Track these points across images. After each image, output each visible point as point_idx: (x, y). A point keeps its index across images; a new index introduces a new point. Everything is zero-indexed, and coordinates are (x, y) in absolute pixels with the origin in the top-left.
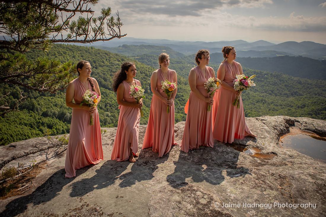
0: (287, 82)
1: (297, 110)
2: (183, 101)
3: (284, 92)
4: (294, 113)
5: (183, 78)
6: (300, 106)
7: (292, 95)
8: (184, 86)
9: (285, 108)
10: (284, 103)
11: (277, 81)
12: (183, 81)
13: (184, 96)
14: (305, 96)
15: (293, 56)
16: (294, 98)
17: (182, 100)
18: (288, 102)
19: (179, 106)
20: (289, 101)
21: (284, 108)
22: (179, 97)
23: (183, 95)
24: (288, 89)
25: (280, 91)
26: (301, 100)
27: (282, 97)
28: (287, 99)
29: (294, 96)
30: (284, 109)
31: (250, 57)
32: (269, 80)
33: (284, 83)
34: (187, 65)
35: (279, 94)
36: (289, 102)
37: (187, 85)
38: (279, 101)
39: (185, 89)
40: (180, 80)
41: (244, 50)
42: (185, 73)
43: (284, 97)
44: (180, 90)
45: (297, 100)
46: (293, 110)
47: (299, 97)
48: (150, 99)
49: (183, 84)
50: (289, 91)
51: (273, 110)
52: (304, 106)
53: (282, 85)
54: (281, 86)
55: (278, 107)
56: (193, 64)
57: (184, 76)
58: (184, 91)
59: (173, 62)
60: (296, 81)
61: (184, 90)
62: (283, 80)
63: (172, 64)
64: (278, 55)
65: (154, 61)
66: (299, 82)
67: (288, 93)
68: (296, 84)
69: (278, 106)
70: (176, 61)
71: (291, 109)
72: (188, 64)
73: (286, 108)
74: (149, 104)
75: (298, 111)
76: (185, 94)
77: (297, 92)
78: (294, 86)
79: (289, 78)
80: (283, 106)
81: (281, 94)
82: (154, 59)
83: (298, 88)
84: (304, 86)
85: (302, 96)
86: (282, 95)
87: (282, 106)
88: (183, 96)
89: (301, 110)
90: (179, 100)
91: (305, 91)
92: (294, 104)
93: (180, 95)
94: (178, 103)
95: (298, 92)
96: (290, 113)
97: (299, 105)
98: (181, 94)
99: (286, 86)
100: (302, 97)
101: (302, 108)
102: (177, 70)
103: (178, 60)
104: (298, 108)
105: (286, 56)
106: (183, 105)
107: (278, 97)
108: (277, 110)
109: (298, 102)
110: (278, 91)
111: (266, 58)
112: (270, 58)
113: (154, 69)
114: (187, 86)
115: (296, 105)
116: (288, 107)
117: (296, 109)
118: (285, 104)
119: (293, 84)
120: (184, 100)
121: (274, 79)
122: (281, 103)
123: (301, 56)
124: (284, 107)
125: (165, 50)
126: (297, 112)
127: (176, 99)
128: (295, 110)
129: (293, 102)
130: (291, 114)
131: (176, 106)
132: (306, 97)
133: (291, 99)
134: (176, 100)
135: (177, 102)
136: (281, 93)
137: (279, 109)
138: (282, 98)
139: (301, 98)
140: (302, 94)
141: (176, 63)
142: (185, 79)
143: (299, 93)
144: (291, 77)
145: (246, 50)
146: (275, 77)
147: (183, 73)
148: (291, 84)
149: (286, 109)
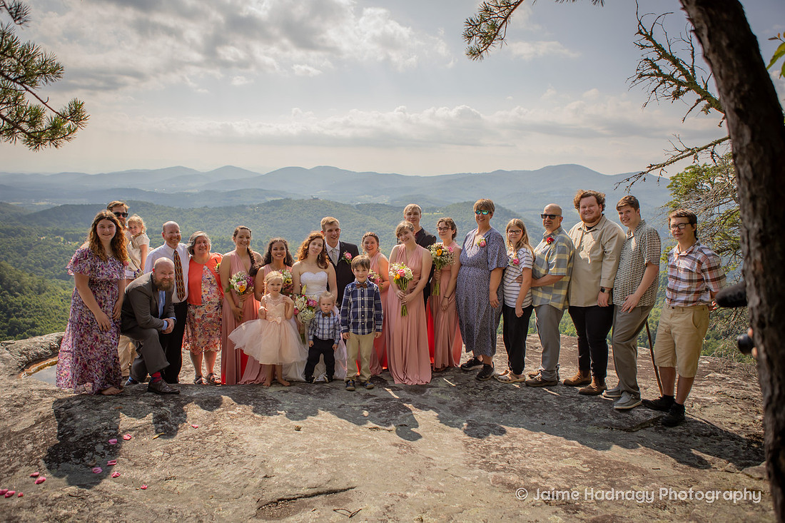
5: (28, 274)
12: (30, 283)
15: (301, 198)
31: (207, 206)
34: (39, 239)
37: (44, 292)
39: (39, 304)
40: (18, 280)
41: (190, 191)
42: (33, 261)
44: (24, 310)
57: (31, 268)
58: (35, 311)
61: (37, 307)
64: (269, 199)
72: (42, 236)
102: (10, 253)
103: (9, 227)
105: (287, 199)
112: (253, 207)
114: (43, 295)
123: (317, 199)
142: (35, 278)
145: (196, 191)
147: (28, 262)
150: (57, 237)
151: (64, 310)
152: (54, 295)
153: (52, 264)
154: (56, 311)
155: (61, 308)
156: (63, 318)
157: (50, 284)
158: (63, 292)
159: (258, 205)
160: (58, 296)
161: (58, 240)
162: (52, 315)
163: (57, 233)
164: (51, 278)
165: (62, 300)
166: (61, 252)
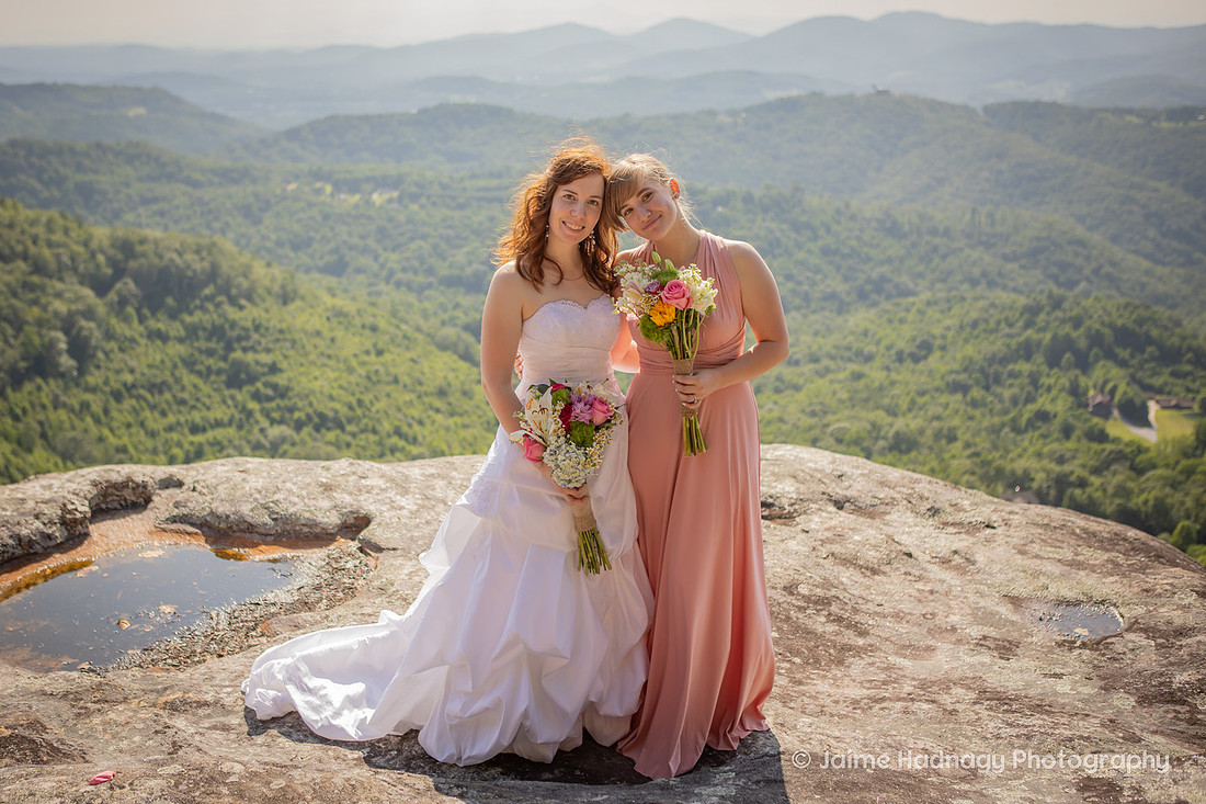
0: (828, 230)
1: (894, 376)
2: (282, 396)
3: (822, 287)
4: (881, 388)
5: (263, 263)
6: (907, 351)
7: (862, 296)
8: (275, 309)
9: (833, 372)
10: (828, 344)
11: (782, 231)
12: (267, 282)
13: (281, 371)
14: (926, 296)
15: (847, 92)
16: (873, 311)
17: (270, 392)
18: (845, 338)
19: (262, 430)
20: (852, 333)
21: (828, 370)
22: (252, 379)
23: (274, 364)
24: (838, 268)
25: (800, 283)
26: (911, 317)
27: (814, 312)
28: (839, 320)
29: (875, 304)
30: (830, 376)
31: (627, 115)
32: (742, 228)
33: (815, 238)
34: (284, 190)
35: (797, 301)
36: (851, 338)
37: (293, 300)
38: (803, 338)
39: (284, 326)
40: (245, 276)
42: (273, 237)
43: (827, 313)
44: (255, 336)
45: (890, 321)
46: (876, 375)
47: (898, 305)
48: (77, 407)
49: (270, 301)
50: (846, 279)
51: (777, 391)
52: (924, 349)
53: (810, 252)
54: (801, 255)
55: (798, 370)
56: (319, 180)
57: (269, 251)
58: (278, 340)
59: (197, 176)
60: (874, 224)
61: (281, 331)
62: (808, 226)
63: (189, 189)
64: (771, 95)
65: (79, 178)
66: (888, 225)
67: (840, 287)
68: (873, 238)
69: (797, 363)
70: (213, 172)
71: (866, 369)
72: (289, 182)
73: (839, 370)
74: (74, 440)
75: (899, 378)
76: (285, 357)
77: (883, 279)
78: (866, 250)
79: (838, 212)
80: (826, 362)
81: (807, 298)
82: (79, 168)
83: (889, 261)
84: (914, 245)
85: (911, 299)
86: (813, 305)
87: (815, 359)
88: (274, 369)
89: (913, 372)
90: (257, 396)
91: (921, 268)
92: (878, 343)
93: (257, 363)
94: (250, 414)
95: (890, 281)
96: (864, 395)
97: (901, 345)
98: (266, 358)
99: (826, 252)
100: (914, 304)
101: (916, 359)
102: (229, 219)
103: (227, 163)
104: (897, 364)
105: (814, 94)
106: (281, 422)
107: (794, 314)
108: (797, 388)
109: (894, 329)
110: (790, 285)
111: (711, 113)
112: (733, 113)
113: (80, 225)
114: (292, 307)
115: (889, 348)
116: (850, 360)
117: (887, 368)
118: (833, 352)
119: (858, 238)
120: (288, 389)
121: (764, 220)
122: (815, 347)
123: (885, 93)
124: (831, 364)
125: (141, 111)
126: (893, 383)
127: (240, 388)
128: (885, 373)
129: (870, 334)
130: (867, 400)
131: (242, 433)
132: (929, 303)
133: (860, 318)
134: (239, 397)
135: (244, 408)
136: (806, 294)
137: (806, 380)
138: (813, 317)
139: (908, 310)
140: (911, 285)
141: (216, 180)
142: (277, 271)
143: (897, 286)
144: (848, 206)
145: (604, 79)
146: (766, 210)
147: (264, 238)
148: (853, 243)
149: (841, 376)
150: (318, 185)
151: (333, 340)
152: (312, 307)
153: (309, 242)
154: (317, 341)
155: (327, 334)
156: (329, 357)
157: (306, 283)
158: (328, 300)
159: (748, 110)
160: (320, 310)
161: (319, 192)
162: (309, 348)
163: (318, 175)
164: (308, 271)
165: (328, 319)
166: (326, 217)
